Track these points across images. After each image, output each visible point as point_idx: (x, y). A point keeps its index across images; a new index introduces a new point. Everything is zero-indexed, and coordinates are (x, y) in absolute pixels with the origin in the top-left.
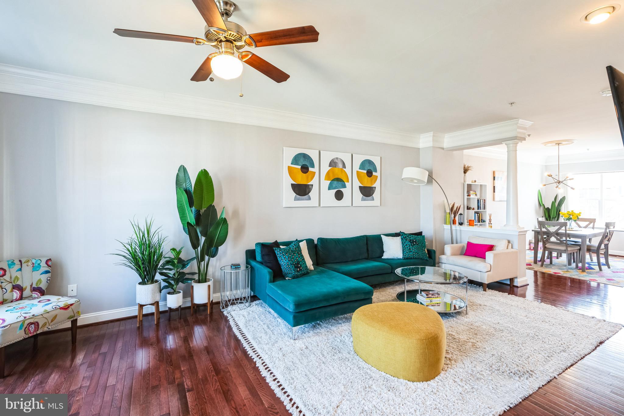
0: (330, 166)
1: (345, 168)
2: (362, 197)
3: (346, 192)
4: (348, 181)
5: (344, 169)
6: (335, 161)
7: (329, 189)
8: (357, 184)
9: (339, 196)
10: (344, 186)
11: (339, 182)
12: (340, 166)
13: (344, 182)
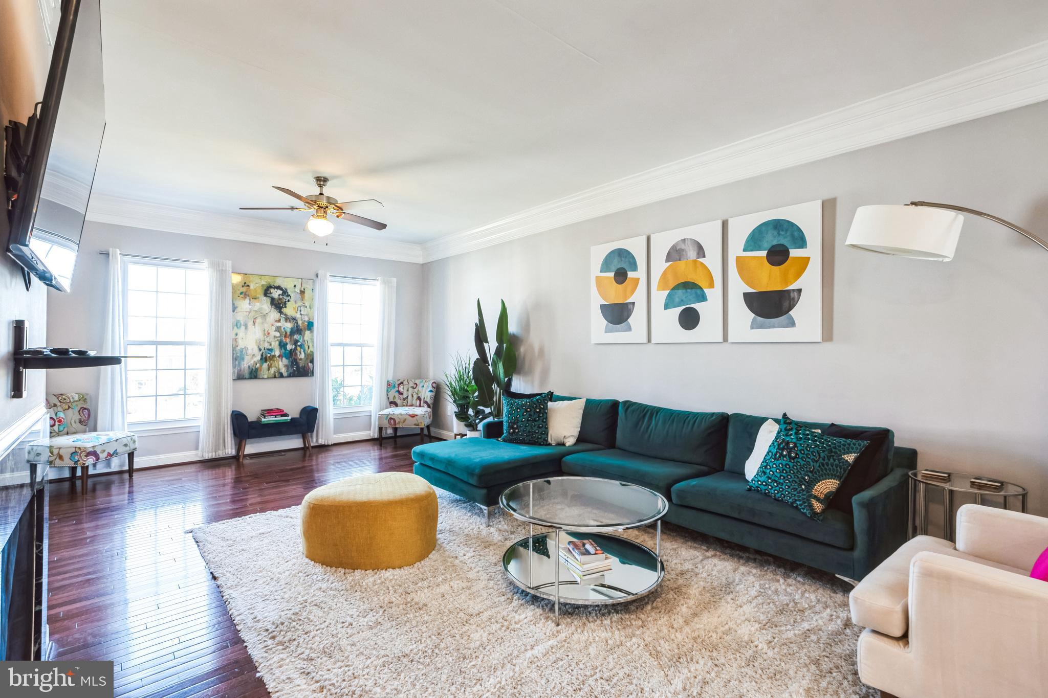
0: (667, 261)
1: (704, 256)
2: (754, 320)
3: (708, 310)
4: (711, 285)
5: (701, 260)
6: (678, 248)
7: (667, 307)
8: (738, 287)
9: (689, 319)
10: (703, 298)
11: (689, 290)
12: (692, 254)
13: (701, 288)
